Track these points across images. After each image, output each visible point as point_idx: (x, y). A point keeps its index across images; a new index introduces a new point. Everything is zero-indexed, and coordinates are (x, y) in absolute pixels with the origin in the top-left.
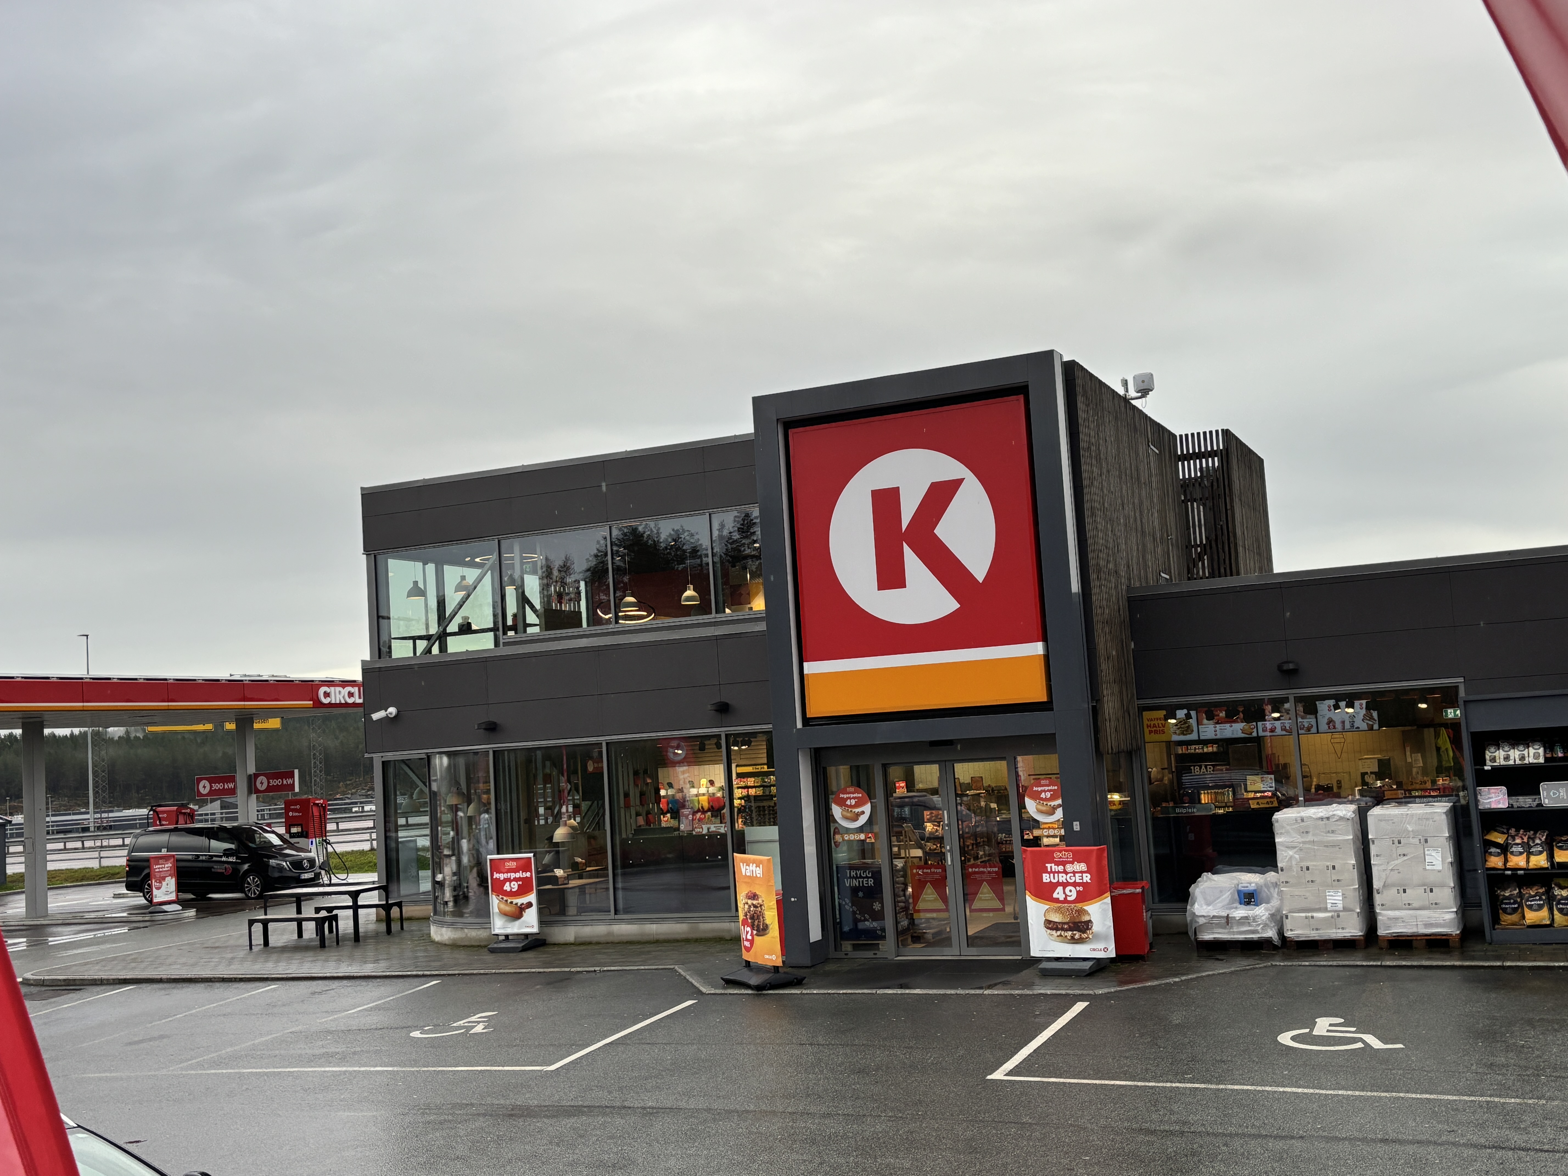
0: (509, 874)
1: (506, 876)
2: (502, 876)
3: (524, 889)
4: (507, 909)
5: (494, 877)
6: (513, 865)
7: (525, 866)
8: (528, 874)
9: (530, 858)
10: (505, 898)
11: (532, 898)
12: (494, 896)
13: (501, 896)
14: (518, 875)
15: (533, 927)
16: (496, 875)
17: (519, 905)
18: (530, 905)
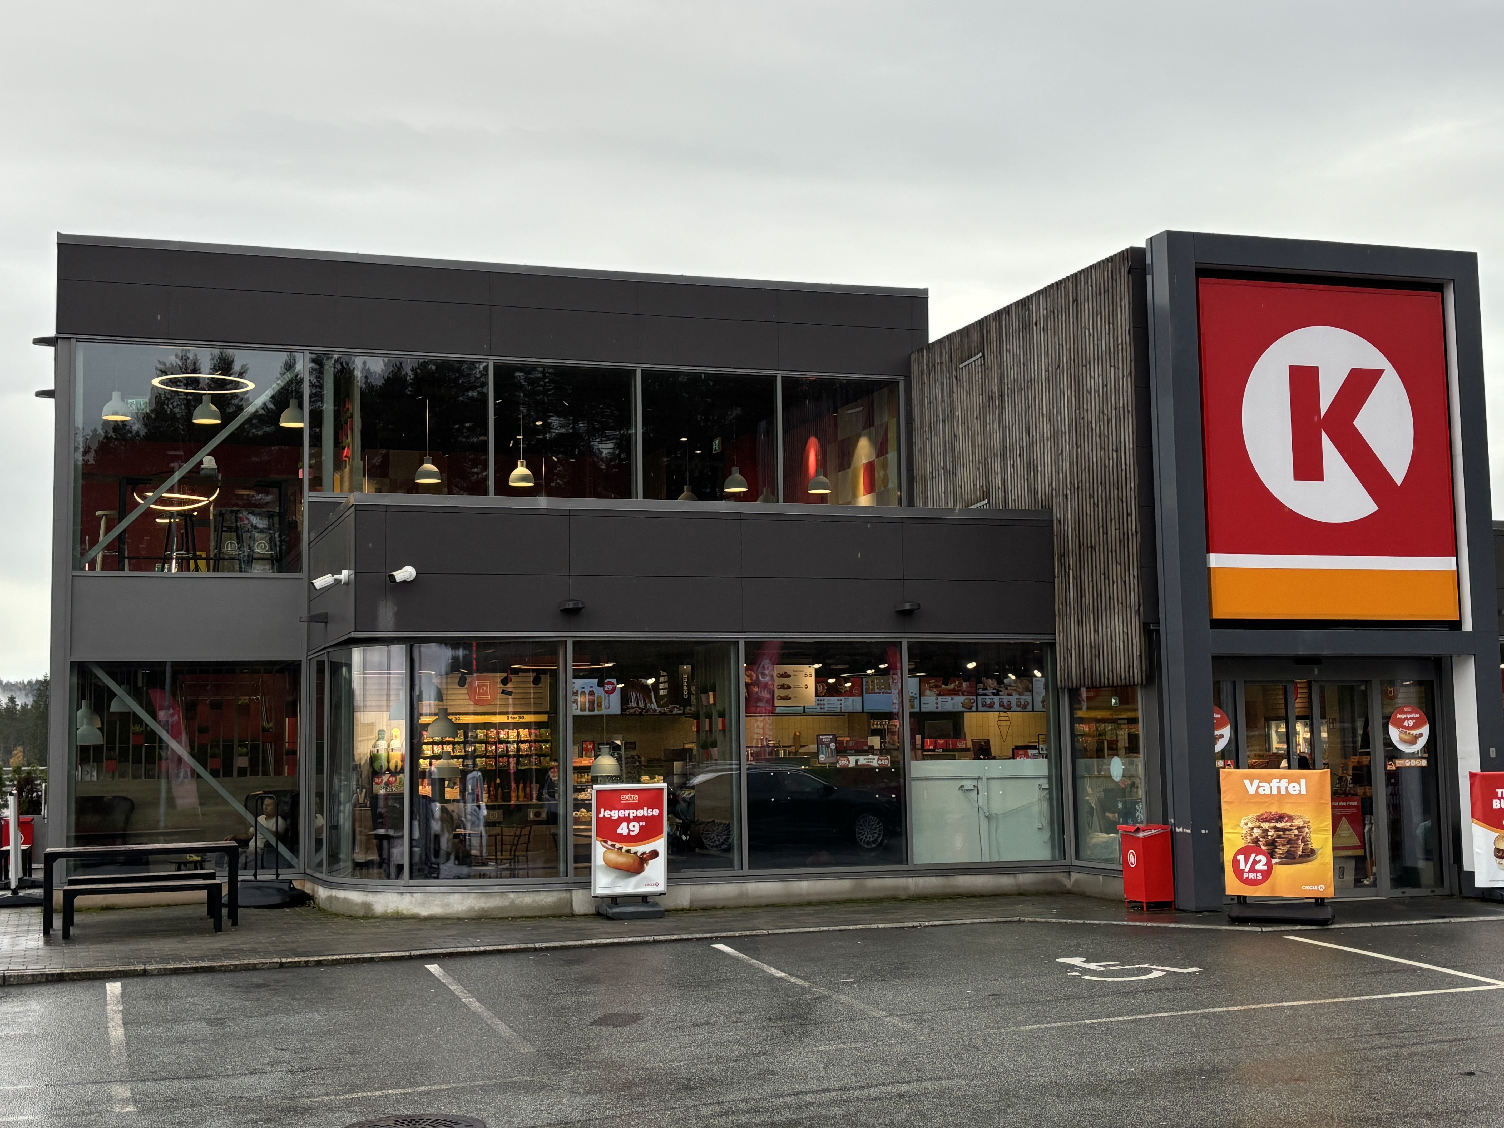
0: (627, 812)
1: (622, 813)
2: (615, 814)
3: (649, 831)
4: (621, 859)
5: (601, 816)
6: (634, 798)
7: (651, 799)
8: (656, 812)
9: (662, 790)
10: (618, 845)
11: (660, 844)
12: (598, 843)
13: (610, 843)
14: (640, 813)
15: (657, 884)
16: (605, 813)
17: (639, 854)
18: (654, 854)
